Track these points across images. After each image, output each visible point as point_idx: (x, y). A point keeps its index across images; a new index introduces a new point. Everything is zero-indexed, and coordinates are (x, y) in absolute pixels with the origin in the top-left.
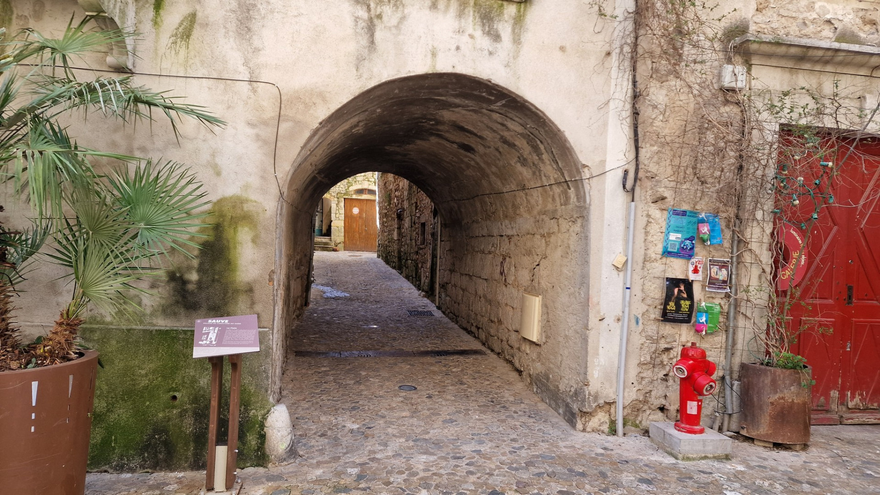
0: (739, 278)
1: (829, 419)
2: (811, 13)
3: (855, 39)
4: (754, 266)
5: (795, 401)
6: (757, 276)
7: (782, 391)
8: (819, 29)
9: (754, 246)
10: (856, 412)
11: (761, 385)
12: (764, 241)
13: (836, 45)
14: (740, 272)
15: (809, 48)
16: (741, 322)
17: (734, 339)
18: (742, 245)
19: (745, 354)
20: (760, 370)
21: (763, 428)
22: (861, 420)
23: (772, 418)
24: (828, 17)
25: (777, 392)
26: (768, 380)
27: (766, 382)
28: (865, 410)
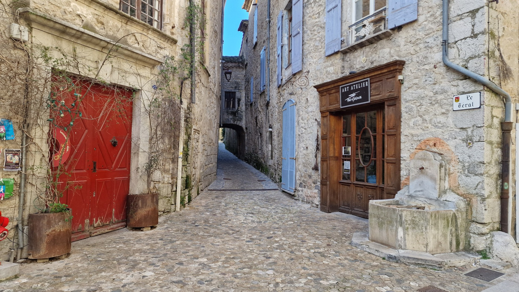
0: (28, 161)
1: (84, 236)
2: (68, 7)
3: (93, 29)
4: (37, 153)
5: (62, 230)
6: (39, 159)
7: (54, 227)
8: (74, 18)
9: (37, 141)
10: (99, 229)
11: (41, 225)
12: (44, 138)
13: (82, 30)
14: (28, 157)
15: (67, 27)
16: (29, 188)
17: (24, 199)
18: (29, 140)
19: (31, 208)
20: (40, 216)
21: (43, 251)
22: (101, 232)
23: (48, 244)
24: (79, 13)
25: (50, 228)
26: (45, 222)
27: (44, 223)
28: (103, 226)
